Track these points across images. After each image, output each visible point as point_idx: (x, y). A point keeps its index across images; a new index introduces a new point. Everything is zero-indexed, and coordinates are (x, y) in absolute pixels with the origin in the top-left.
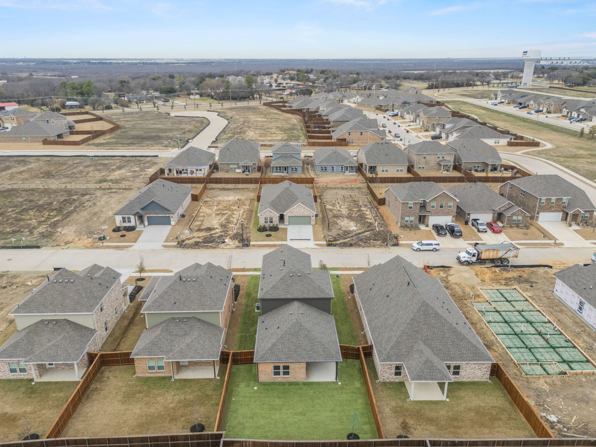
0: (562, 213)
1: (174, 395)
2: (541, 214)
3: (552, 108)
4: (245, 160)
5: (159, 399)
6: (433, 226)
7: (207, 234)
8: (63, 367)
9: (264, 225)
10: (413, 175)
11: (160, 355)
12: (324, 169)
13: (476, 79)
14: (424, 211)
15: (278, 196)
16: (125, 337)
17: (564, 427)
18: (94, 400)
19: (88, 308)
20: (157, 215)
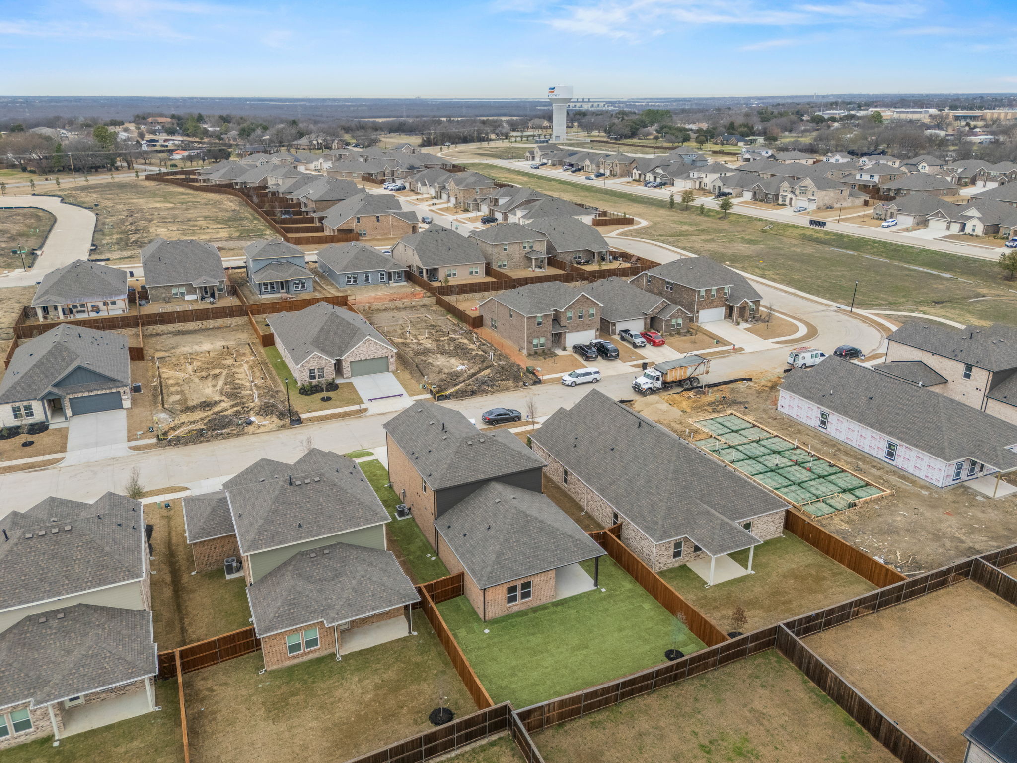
0: (724, 308)
1: (360, 681)
2: (701, 312)
3: (617, 170)
4: (200, 276)
5: (338, 693)
6: (575, 347)
7: (206, 414)
8: (102, 696)
9: (310, 383)
10: (495, 277)
11: (312, 620)
12: (352, 280)
13: (488, 129)
14: (557, 327)
15: (322, 329)
16: (187, 615)
17: (896, 567)
18: (213, 733)
19: (128, 571)
20: (91, 394)
